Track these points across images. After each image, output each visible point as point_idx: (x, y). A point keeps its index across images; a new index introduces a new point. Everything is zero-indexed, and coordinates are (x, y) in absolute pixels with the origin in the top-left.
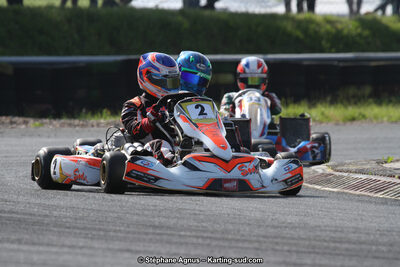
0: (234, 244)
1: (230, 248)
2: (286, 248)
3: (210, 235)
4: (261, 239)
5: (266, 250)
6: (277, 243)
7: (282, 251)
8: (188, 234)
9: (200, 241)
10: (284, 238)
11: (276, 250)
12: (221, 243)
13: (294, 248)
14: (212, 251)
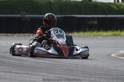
0: (93, 76)
1: (92, 77)
2: (109, 77)
3: (86, 73)
4: (102, 74)
5: (103, 78)
6: (106, 76)
7: (108, 78)
8: (79, 72)
9: (83, 75)
10: (109, 74)
11: (106, 78)
12: (89, 76)
13: (112, 78)
14: (86, 78)
